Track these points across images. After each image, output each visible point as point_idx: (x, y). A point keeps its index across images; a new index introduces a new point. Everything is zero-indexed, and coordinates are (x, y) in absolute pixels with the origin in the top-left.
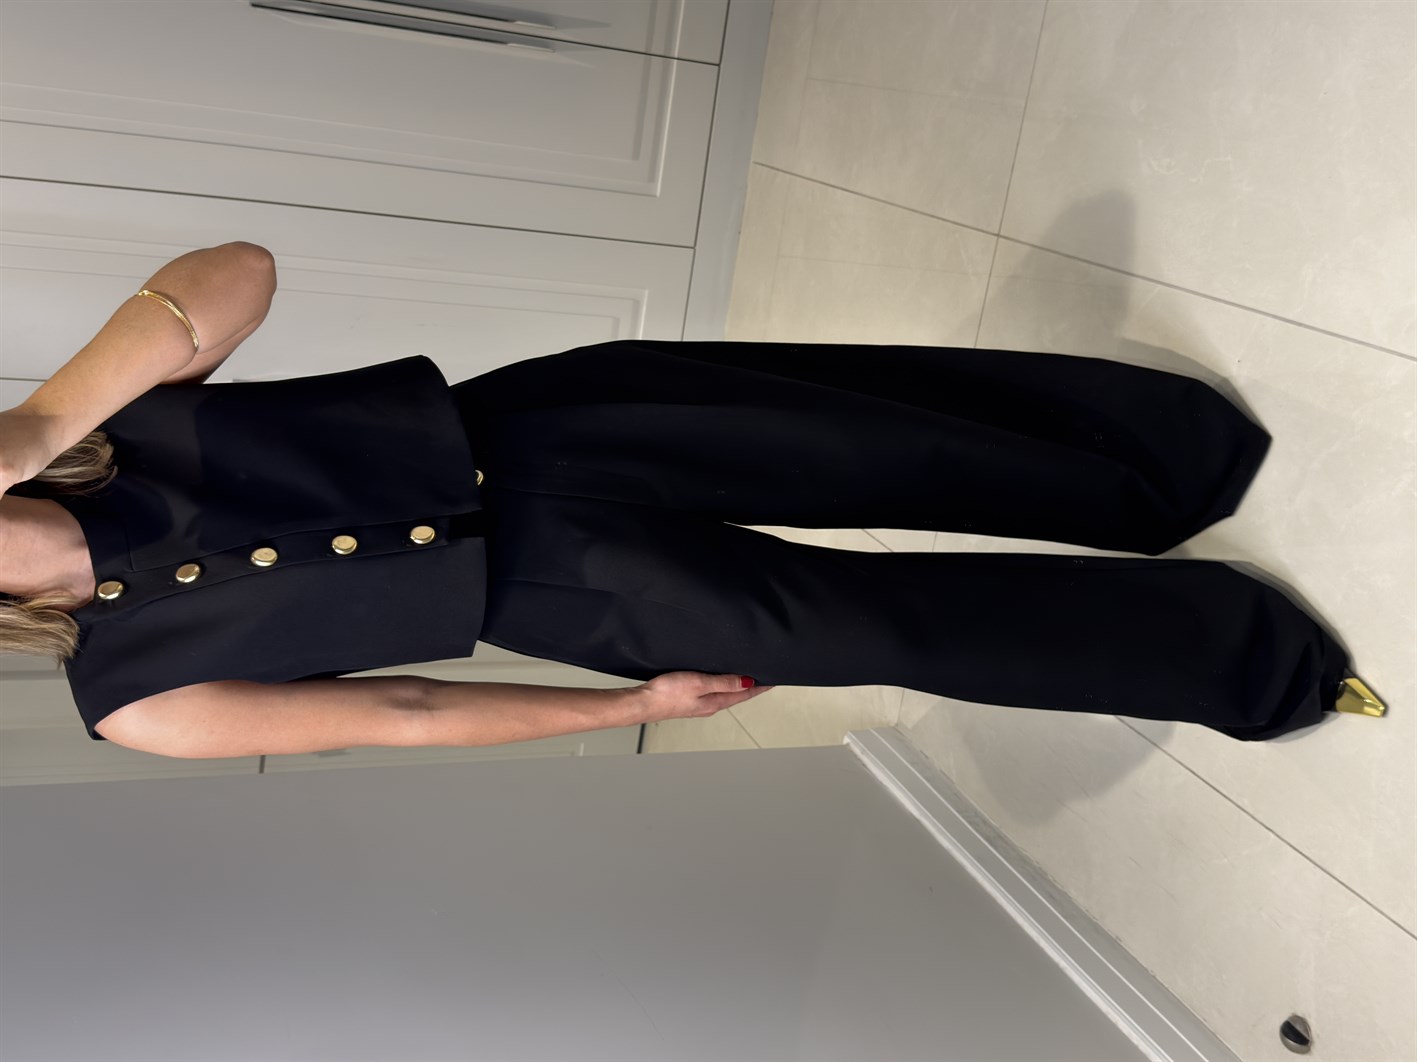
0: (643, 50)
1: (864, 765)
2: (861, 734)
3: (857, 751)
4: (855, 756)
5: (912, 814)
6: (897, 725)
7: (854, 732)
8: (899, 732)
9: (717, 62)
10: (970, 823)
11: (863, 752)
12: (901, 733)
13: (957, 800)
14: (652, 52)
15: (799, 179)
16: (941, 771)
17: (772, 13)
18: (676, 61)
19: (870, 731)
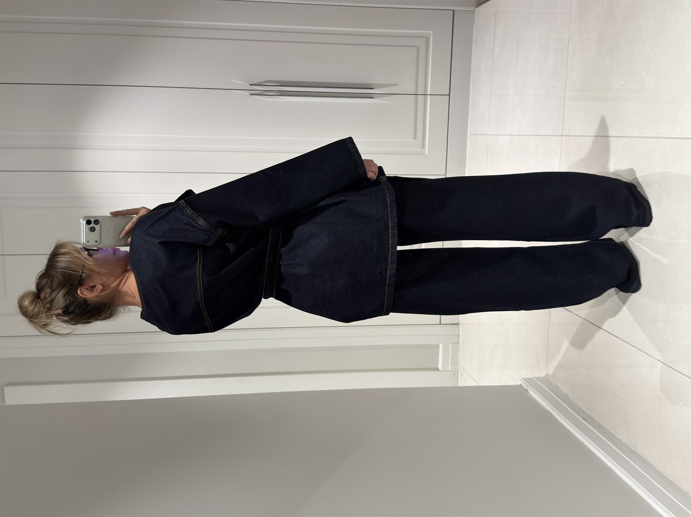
0: (413, 93)
2: (527, 380)
3: (526, 387)
4: (524, 389)
6: (546, 375)
7: (524, 379)
9: (448, 94)
12: (548, 380)
14: (418, 94)
16: (565, 393)
18: (429, 96)
19: (532, 378)
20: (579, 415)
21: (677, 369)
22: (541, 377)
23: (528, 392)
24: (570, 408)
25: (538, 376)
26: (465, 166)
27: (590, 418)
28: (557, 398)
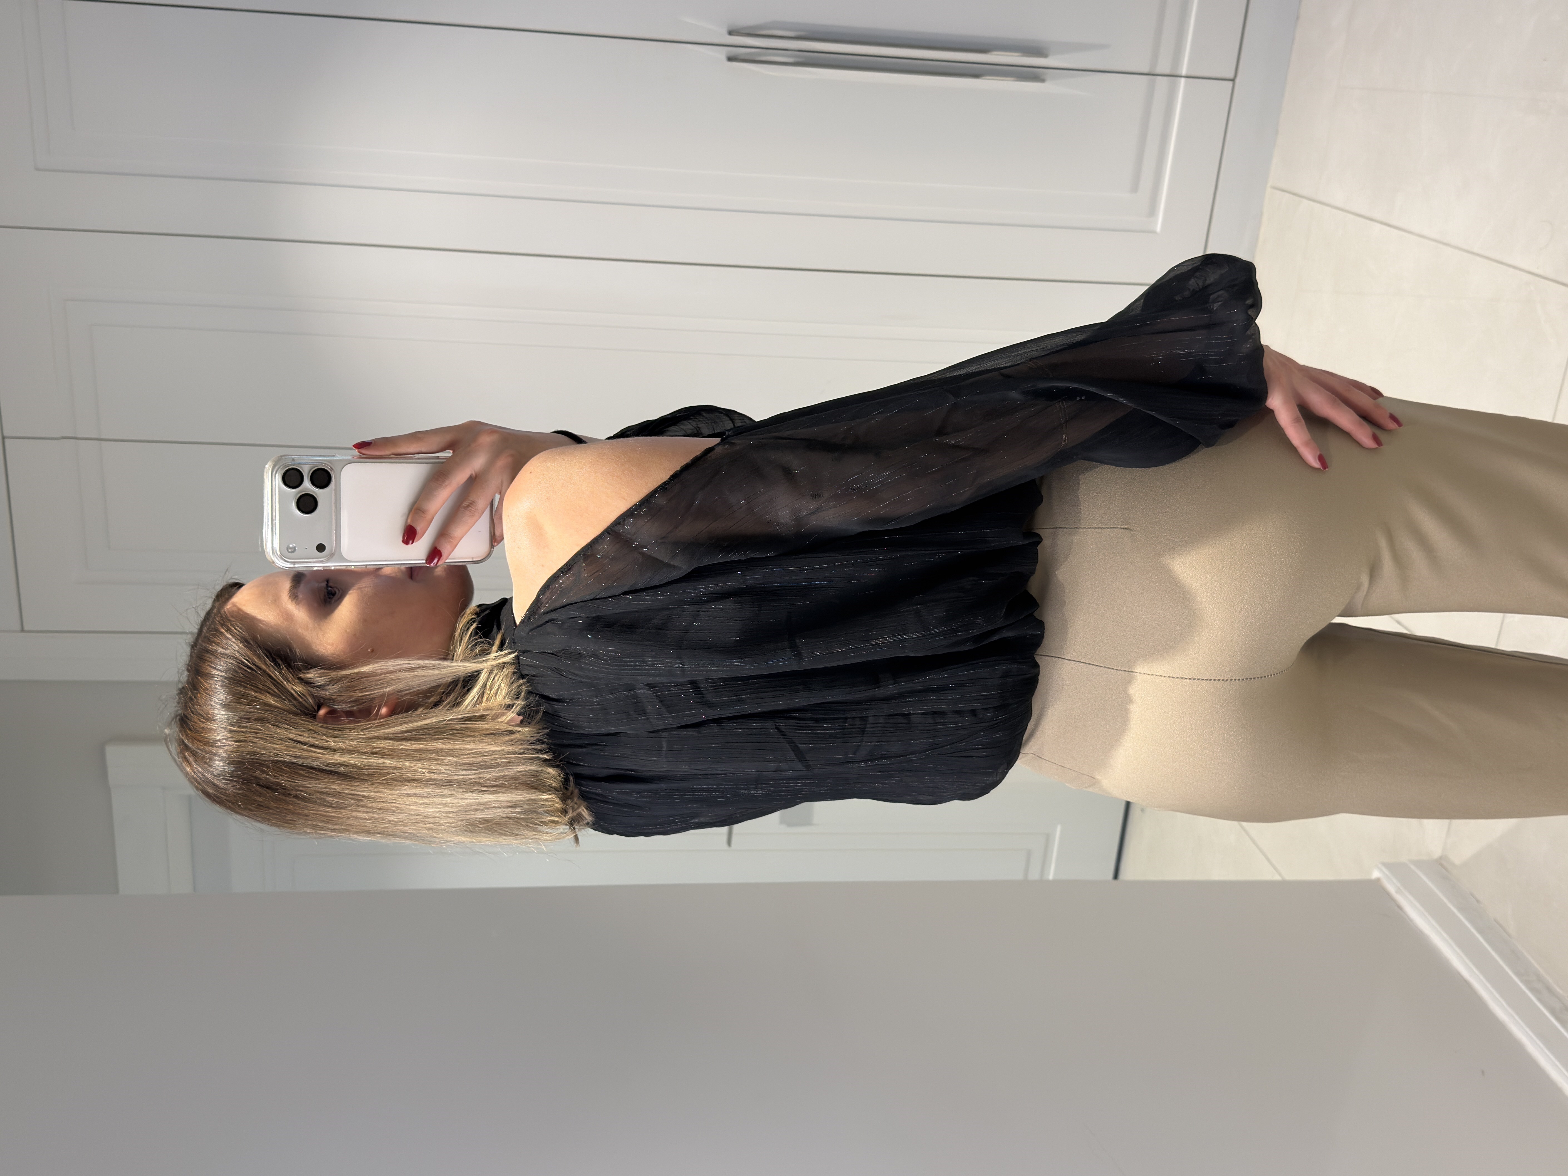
0: (1146, 70)
1: (1400, 907)
2: (1394, 868)
3: (1391, 889)
4: (1388, 894)
5: (1459, 973)
6: (1441, 858)
7: (1386, 865)
8: (1442, 865)
9: (1231, 76)
10: (1533, 990)
11: (1398, 891)
12: (1446, 869)
13: (1514, 958)
14: (1158, 71)
15: (1328, 208)
16: (1495, 920)
17: (1298, 18)
18: (1183, 80)
19: (1405, 864)
22: (1428, 860)
24: (1518, 974)
25: (1418, 857)
28: (1477, 936)
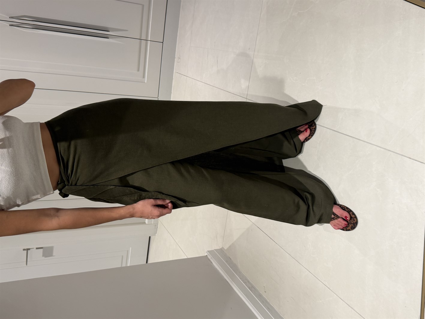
0: (139, 38)
4: (209, 259)
6: (222, 248)
7: (208, 251)
9: (162, 42)
11: (212, 258)
12: (223, 251)
14: (142, 39)
16: (235, 264)
18: (149, 42)
19: (213, 250)
20: (246, 285)
21: (319, 279)
22: (218, 249)
23: (212, 263)
25: (216, 248)
26: (171, 93)
27: (253, 287)
28: (230, 268)
